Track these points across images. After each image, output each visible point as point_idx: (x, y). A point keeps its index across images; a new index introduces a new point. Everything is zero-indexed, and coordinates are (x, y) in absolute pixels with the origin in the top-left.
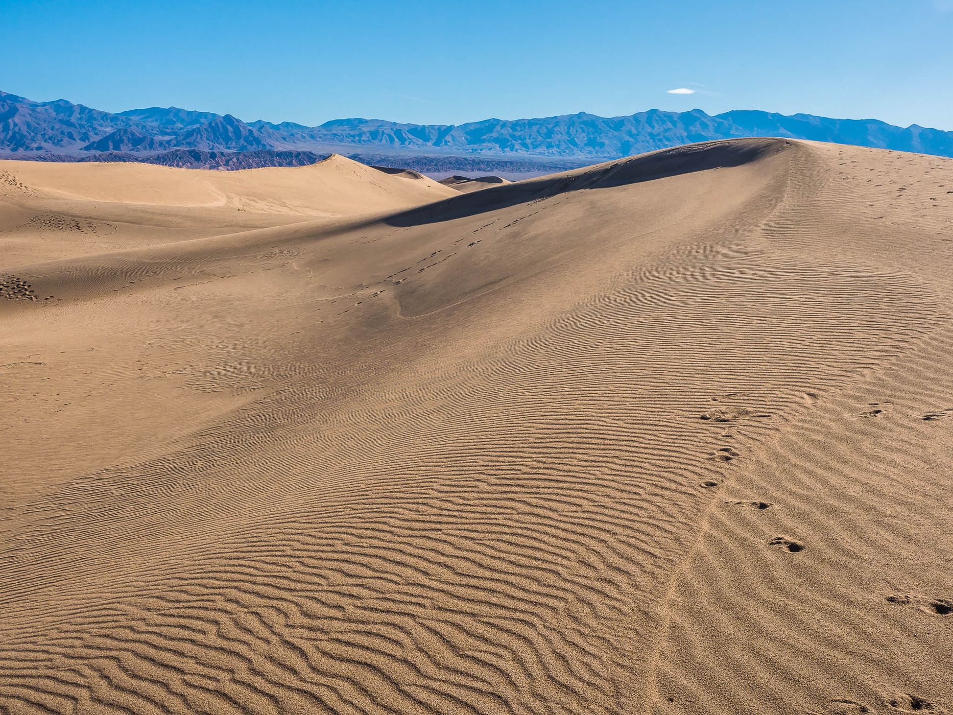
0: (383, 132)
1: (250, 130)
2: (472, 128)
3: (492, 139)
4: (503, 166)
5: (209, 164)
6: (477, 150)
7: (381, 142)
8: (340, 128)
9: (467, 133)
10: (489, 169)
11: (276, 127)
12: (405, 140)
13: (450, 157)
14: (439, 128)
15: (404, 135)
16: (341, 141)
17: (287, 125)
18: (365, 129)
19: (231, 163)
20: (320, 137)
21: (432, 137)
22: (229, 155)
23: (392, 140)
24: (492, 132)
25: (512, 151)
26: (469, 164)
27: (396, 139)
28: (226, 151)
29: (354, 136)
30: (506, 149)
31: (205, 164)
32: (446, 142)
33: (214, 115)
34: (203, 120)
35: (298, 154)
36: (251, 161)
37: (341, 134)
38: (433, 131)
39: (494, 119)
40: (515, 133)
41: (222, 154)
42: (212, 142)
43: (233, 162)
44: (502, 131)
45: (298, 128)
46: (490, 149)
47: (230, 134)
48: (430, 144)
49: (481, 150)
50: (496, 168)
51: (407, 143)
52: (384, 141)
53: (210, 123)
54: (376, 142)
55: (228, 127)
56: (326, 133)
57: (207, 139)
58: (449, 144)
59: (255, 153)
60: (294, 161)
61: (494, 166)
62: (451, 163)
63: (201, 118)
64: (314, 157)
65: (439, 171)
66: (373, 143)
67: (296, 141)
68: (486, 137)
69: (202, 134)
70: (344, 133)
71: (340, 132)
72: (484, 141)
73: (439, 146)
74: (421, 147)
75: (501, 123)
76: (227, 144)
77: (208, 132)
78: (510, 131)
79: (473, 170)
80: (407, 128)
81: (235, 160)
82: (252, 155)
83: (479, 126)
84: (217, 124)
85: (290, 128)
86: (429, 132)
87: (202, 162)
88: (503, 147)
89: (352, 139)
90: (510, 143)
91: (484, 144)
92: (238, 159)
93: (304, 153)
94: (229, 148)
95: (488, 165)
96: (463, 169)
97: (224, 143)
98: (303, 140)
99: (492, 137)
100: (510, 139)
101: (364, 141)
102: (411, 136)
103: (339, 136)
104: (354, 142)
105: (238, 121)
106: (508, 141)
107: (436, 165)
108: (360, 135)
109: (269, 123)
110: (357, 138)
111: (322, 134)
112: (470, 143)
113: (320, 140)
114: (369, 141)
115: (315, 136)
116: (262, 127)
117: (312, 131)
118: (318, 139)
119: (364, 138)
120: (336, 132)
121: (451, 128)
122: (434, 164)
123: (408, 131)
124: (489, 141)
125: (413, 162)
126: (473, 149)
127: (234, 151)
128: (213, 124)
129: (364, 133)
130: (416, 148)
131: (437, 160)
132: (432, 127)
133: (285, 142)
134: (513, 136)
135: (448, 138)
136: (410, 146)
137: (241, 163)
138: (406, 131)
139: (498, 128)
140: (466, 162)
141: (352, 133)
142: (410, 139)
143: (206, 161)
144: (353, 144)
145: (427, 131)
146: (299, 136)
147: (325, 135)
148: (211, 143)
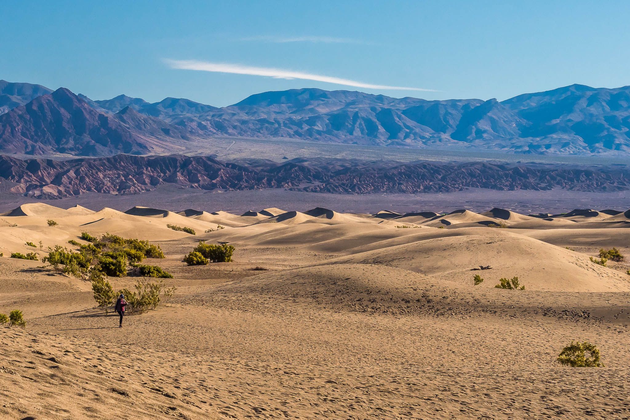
0: (356, 114)
1: (101, 117)
2: (533, 104)
3: (570, 124)
4: (571, 180)
5: (26, 181)
6: (539, 146)
7: (351, 134)
8: (274, 108)
9: (523, 114)
10: (543, 185)
11: (152, 109)
12: (399, 129)
13: (473, 164)
14: (467, 104)
15: (397, 119)
16: (275, 133)
17: (171, 103)
18: (323, 110)
19: (65, 179)
20: (235, 127)
21: (451, 122)
22: (62, 164)
23: (371, 130)
24: (571, 111)
25: (610, 148)
26: (507, 175)
27: (380, 127)
28: (57, 157)
29: (299, 124)
30: (597, 145)
31: (19, 181)
32: (480, 133)
33: (36, 88)
34: (15, 98)
35: (187, 162)
36: (101, 175)
37: (275, 120)
38: (454, 112)
39: (577, 86)
40: (617, 113)
41: (50, 163)
42: (32, 139)
43: (69, 178)
44: (593, 110)
45: (193, 109)
46: (565, 145)
47: (65, 125)
48: (445, 136)
49: (548, 147)
50: (558, 183)
51: (401, 135)
52: (357, 133)
53: (29, 107)
54: (342, 134)
55: (62, 111)
56: (245, 117)
57: (23, 134)
58: (485, 135)
59: (108, 160)
60: (179, 174)
61: (553, 178)
62: (472, 175)
63: (12, 94)
64: (217, 166)
65: (448, 190)
66: (337, 136)
67: (188, 135)
68: (558, 121)
69: (15, 124)
70: (280, 118)
71: (273, 116)
72: (553, 129)
73: (466, 140)
74: (430, 142)
75: (589, 93)
76: (58, 142)
77: (26, 123)
78: (607, 108)
79: (511, 188)
80: (403, 106)
81: (72, 173)
82: (103, 165)
83: (546, 99)
84: (41, 107)
85: (178, 111)
86: (447, 113)
87: (13, 178)
88: (591, 141)
89: (295, 128)
90: (605, 133)
91: (554, 136)
92: (77, 172)
93: (198, 159)
94: (62, 151)
95: (542, 179)
96: (494, 187)
97: (53, 142)
98: (201, 132)
99: (570, 120)
100: (607, 126)
101: (319, 133)
102: (411, 123)
103: (272, 123)
104: (300, 135)
105: (80, 99)
106: (601, 128)
107: (443, 179)
108: (311, 122)
109: (139, 101)
110: (306, 127)
111: (239, 121)
112: (525, 132)
113: (234, 132)
114: (329, 132)
115: (226, 124)
116: (124, 111)
117: (220, 115)
118: (230, 131)
119: (319, 127)
120: (265, 116)
121: (491, 104)
122: (440, 177)
123: (404, 112)
124: (564, 130)
125: (400, 173)
126: (531, 146)
127: (70, 156)
128: (35, 108)
129: (319, 117)
130: (420, 144)
131: (448, 168)
132: (453, 103)
133: (167, 138)
134: (611, 120)
135: (483, 125)
136: (408, 141)
137: (82, 180)
138: (399, 113)
139: (583, 103)
140: (501, 173)
141: (296, 117)
142: (408, 127)
143: (21, 177)
144: (297, 140)
145: (442, 112)
146: (194, 125)
147: (244, 122)
148: (29, 142)
